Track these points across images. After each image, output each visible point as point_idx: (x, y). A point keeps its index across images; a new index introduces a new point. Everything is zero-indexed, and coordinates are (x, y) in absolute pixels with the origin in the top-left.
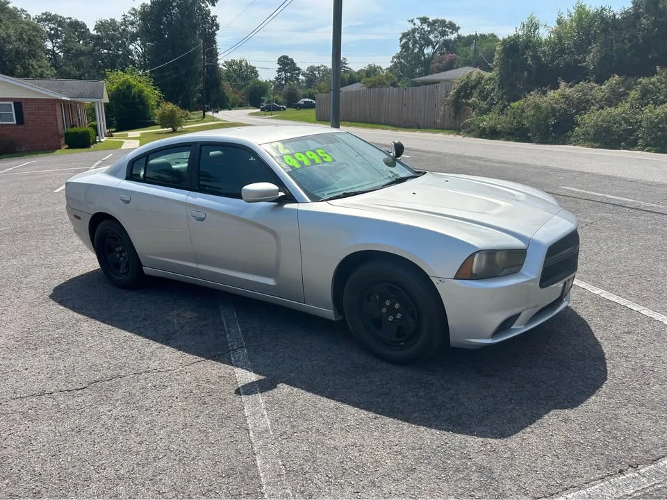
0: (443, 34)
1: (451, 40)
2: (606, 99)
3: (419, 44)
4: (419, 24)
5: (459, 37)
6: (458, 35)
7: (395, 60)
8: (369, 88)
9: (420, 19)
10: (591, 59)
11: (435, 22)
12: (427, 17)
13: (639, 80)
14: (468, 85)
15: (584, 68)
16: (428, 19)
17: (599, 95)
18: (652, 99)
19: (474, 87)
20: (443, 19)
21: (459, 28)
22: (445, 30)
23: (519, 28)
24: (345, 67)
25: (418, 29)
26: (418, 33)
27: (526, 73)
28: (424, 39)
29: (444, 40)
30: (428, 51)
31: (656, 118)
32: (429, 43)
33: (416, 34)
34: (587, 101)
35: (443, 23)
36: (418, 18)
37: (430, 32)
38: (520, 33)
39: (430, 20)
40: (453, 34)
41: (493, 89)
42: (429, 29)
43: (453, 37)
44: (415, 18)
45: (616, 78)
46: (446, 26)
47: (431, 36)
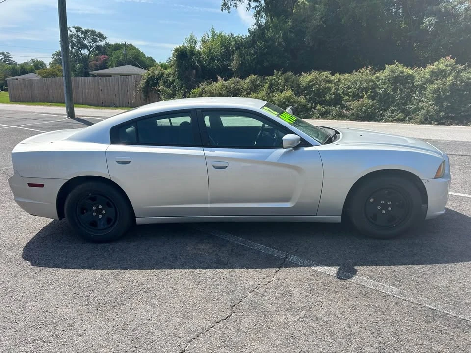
0: (95, 41)
1: (101, 46)
2: (250, 88)
3: (77, 46)
4: (75, 32)
5: (107, 44)
6: (106, 43)
7: (55, 57)
8: (44, 77)
9: (75, 28)
10: (234, 65)
11: (87, 31)
12: (80, 27)
13: (266, 78)
14: (154, 77)
15: (230, 69)
16: (81, 28)
17: (246, 86)
18: (276, 89)
19: (158, 79)
20: (94, 30)
21: (106, 38)
22: (95, 38)
23: (185, 42)
24: (9, 60)
25: (74, 35)
26: (75, 38)
27: (194, 71)
28: (80, 43)
29: (96, 46)
30: (85, 52)
31: (283, 99)
32: (85, 46)
33: (73, 39)
34: (239, 89)
35: (93, 33)
36: (73, 27)
37: (84, 38)
38: (186, 45)
39: (83, 30)
40: (102, 41)
41: (174, 81)
42: (83, 36)
43: (103, 43)
44: (71, 27)
45: (253, 77)
46: (96, 35)
47: (86, 42)
